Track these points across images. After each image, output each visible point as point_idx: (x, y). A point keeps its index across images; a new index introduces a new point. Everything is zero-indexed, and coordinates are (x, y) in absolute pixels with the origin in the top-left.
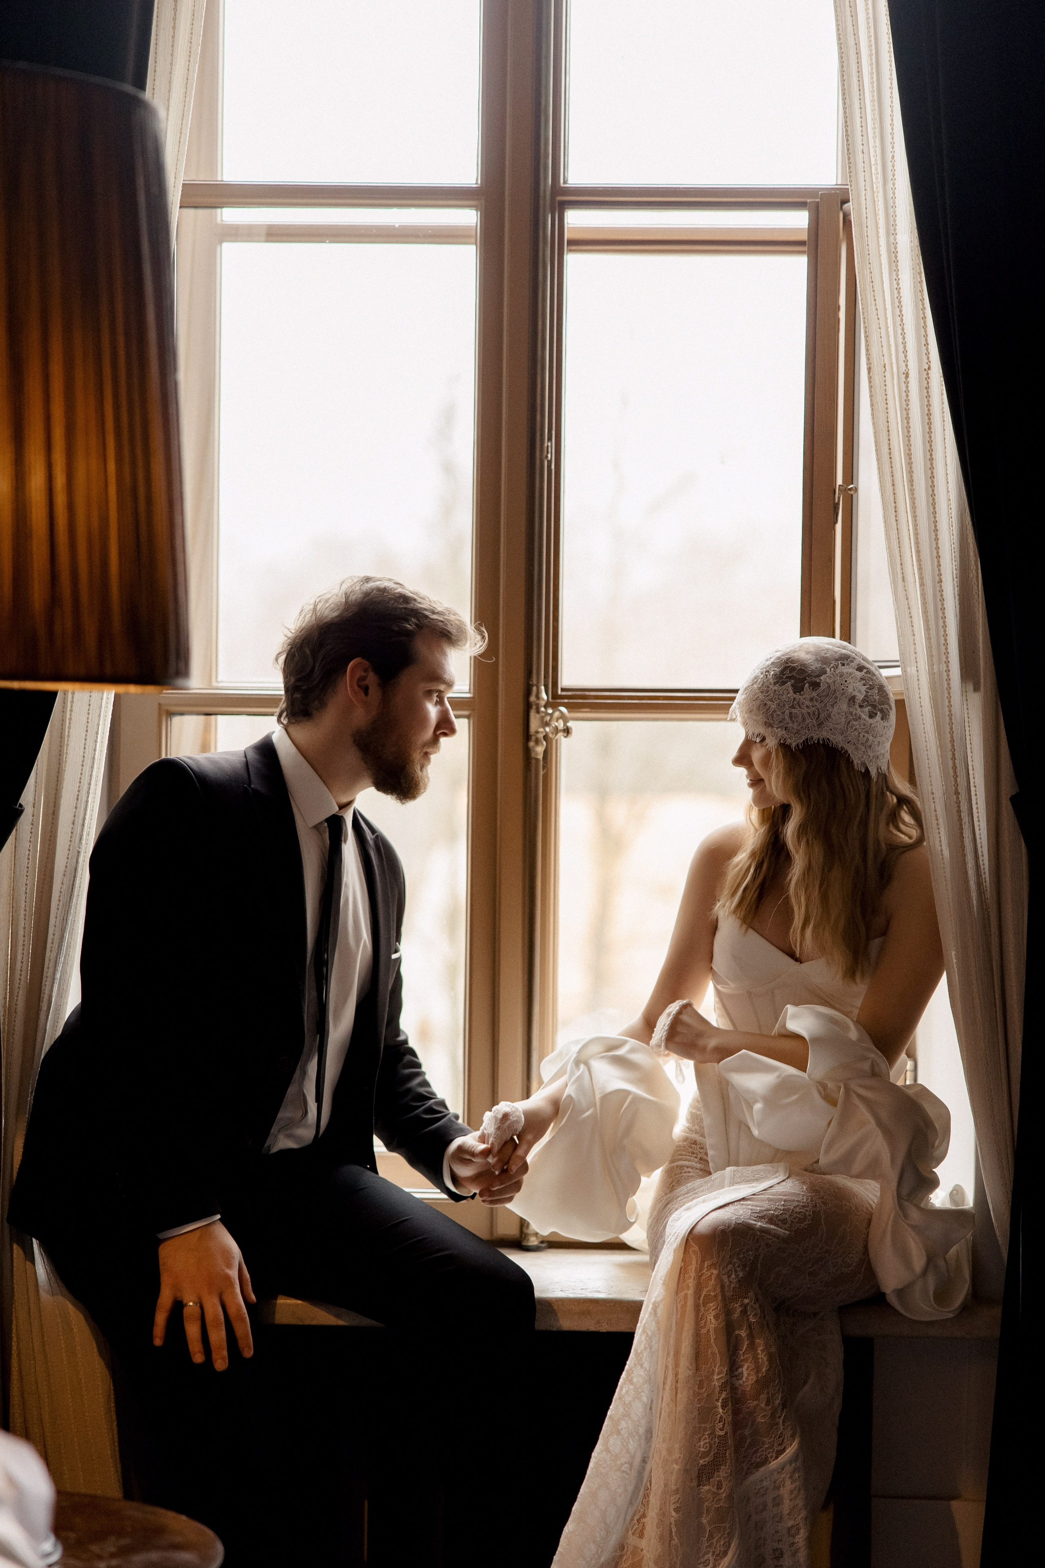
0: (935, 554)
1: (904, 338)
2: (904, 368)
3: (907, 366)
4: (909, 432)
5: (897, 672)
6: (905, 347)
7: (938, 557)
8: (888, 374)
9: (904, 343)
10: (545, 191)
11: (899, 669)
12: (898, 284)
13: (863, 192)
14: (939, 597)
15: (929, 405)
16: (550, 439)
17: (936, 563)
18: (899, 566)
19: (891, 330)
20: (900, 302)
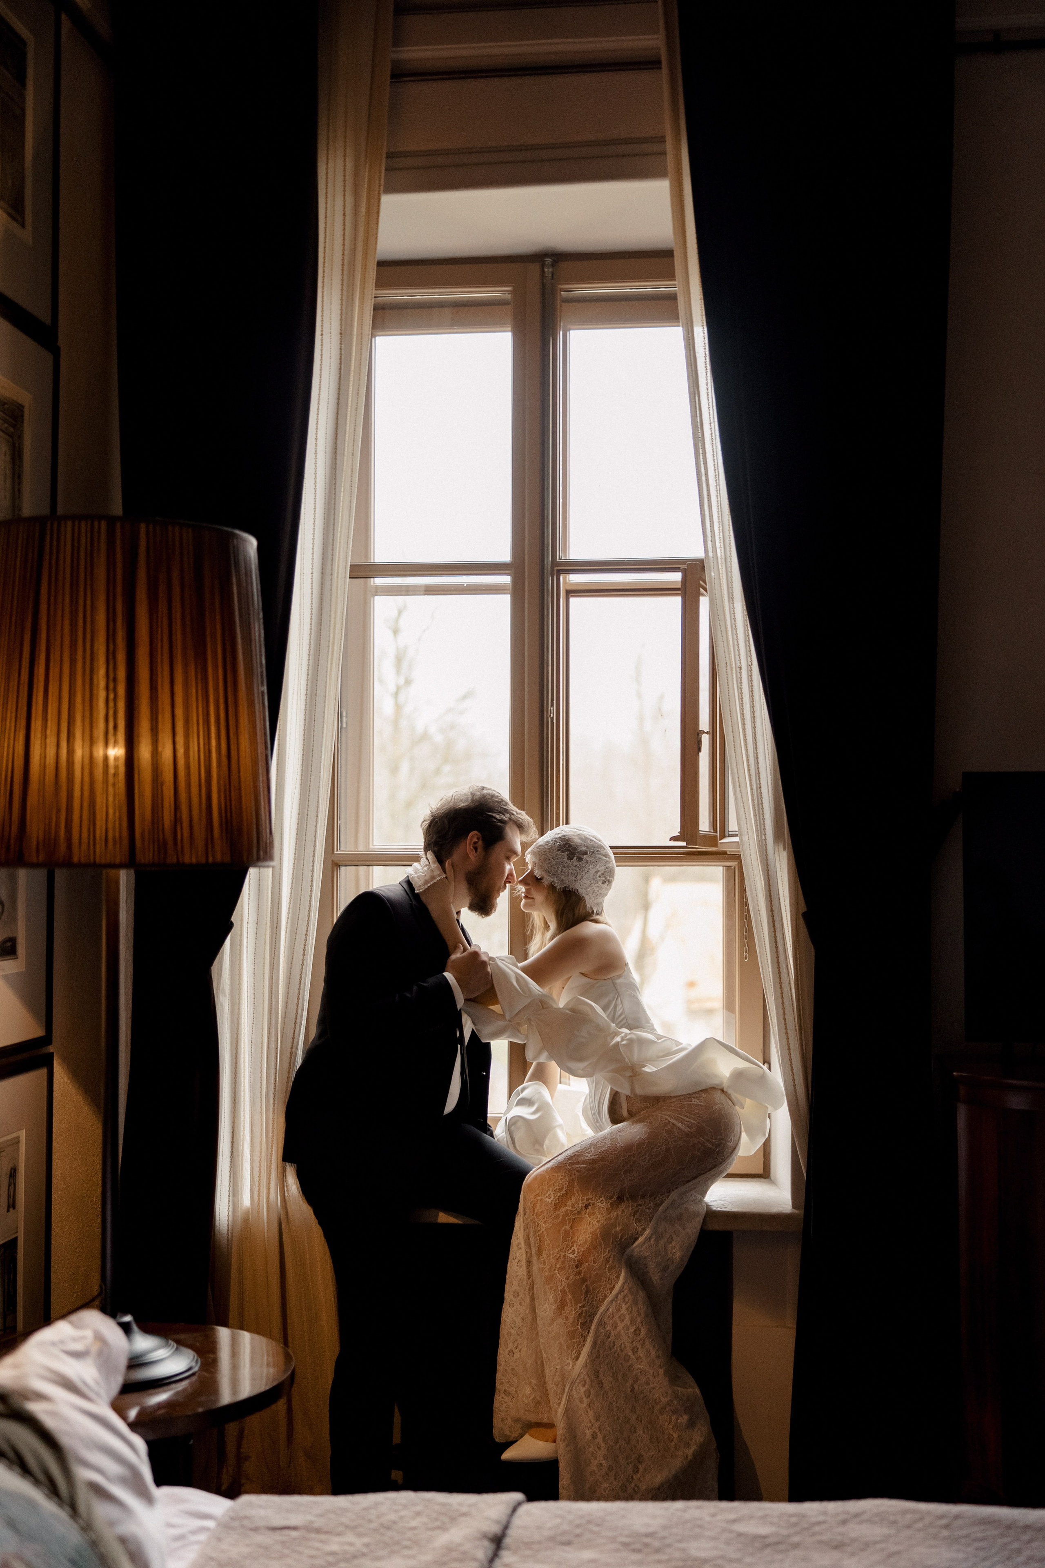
0: (757, 772)
1: (738, 647)
2: (739, 664)
3: (740, 663)
4: (742, 701)
5: (736, 839)
6: (739, 652)
7: (759, 773)
8: (729, 668)
9: (739, 650)
10: (548, 564)
11: (738, 837)
12: (734, 616)
13: (712, 564)
14: (760, 797)
15: (752, 686)
16: (552, 705)
17: (758, 777)
18: (737, 779)
19: (731, 643)
20: (736, 626)
